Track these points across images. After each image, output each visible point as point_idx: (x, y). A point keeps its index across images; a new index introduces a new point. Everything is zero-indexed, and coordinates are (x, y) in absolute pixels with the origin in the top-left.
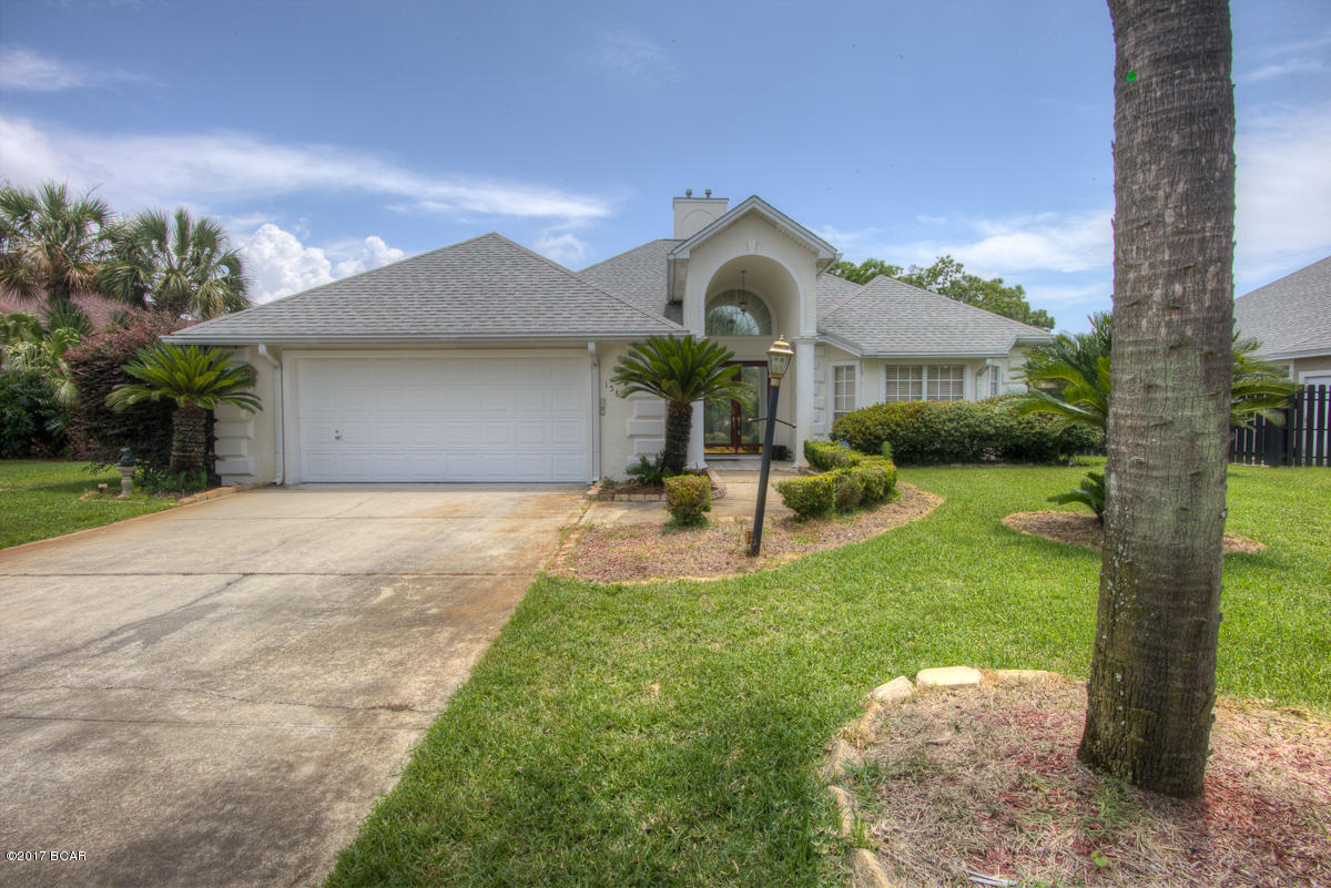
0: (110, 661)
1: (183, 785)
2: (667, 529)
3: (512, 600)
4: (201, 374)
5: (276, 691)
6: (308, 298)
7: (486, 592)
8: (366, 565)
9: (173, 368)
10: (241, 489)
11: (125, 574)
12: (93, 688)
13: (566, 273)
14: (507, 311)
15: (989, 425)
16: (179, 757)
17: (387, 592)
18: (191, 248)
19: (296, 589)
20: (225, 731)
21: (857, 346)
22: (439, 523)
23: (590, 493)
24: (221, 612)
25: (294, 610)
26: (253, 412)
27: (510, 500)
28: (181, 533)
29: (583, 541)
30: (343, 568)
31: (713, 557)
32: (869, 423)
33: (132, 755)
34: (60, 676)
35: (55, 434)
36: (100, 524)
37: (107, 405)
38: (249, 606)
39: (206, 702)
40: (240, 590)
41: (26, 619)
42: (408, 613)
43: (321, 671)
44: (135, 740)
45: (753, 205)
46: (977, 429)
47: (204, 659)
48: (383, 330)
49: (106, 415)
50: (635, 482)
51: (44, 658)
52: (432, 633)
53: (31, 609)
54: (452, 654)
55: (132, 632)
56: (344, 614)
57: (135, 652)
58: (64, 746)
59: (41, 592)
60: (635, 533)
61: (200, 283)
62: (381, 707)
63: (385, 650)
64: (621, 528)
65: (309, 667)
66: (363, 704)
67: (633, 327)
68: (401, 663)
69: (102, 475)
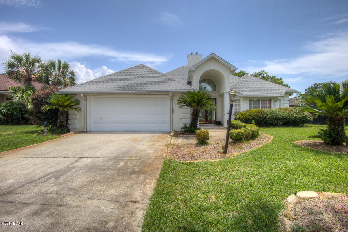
0: (46, 184)
1: (74, 229)
2: (197, 145)
3: (159, 166)
4: (66, 102)
5: (97, 195)
6: (94, 82)
7: (150, 164)
8: (114, 155)
9: (59, 100)
10: (76, 133)
11: (48, 157)
12: (43, 193)
13: (162, 74)
14: (147, 84)
15: (281, 115)
16: (71, 218)
17: (122, 164)
18: (61, 69)
19: (96, 162)
20: (84, 209)
21: (241, 94)
22: (131, 143)
23: (171, 134)
24: (76, 169)
25: (97, 169)
26: (79, 112)
27: (149, 136)
28: (61, 145)
29: (174, 148)
30: (108, 156)
31: (214, 154)
32: (246, 115)
33: (57, 217)
34: (32, 189)
35: (26, 118)
36: (39, 142)
37: (41, 110)
38: (84, 167)
39: (76, 199)
40: (80, 162)
41: (21, 171)
42: (130, 170)
43: (108, 189)
44: (57, 212)
45: (213, 56)
46: (277, 117)
47: (73, 184)
48: (114, 90)
49: (41, 113)
50: (183, 131)
51: (27, 183)
52: (138, 177)
53: (23, 167)
54: (146, 184)
55: (52, 175)
56: (111, 170)
57: (53, 182)
58: (36, 213)
59: (25, 162)
60: (188, 146)
61: (64, 78)
62: (129, 202)
63: (126, 182)
64: (183, 145)
65: (104, 187)
66: (123, 200)
67: (182, 89)
68: (131, 186)
69: (39, 129)
